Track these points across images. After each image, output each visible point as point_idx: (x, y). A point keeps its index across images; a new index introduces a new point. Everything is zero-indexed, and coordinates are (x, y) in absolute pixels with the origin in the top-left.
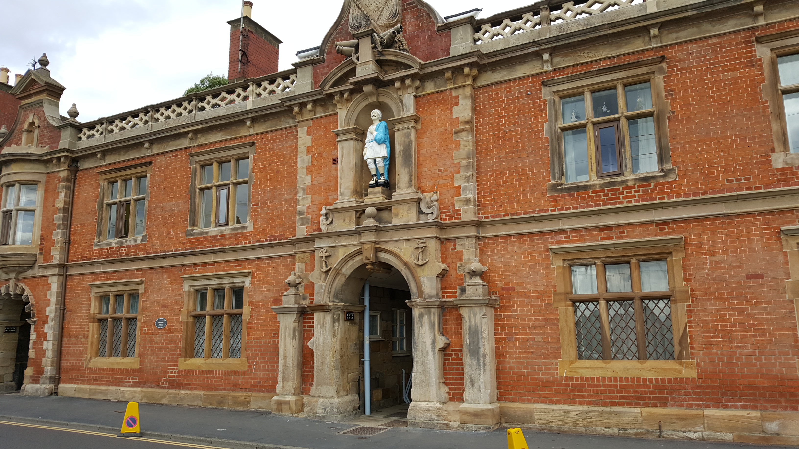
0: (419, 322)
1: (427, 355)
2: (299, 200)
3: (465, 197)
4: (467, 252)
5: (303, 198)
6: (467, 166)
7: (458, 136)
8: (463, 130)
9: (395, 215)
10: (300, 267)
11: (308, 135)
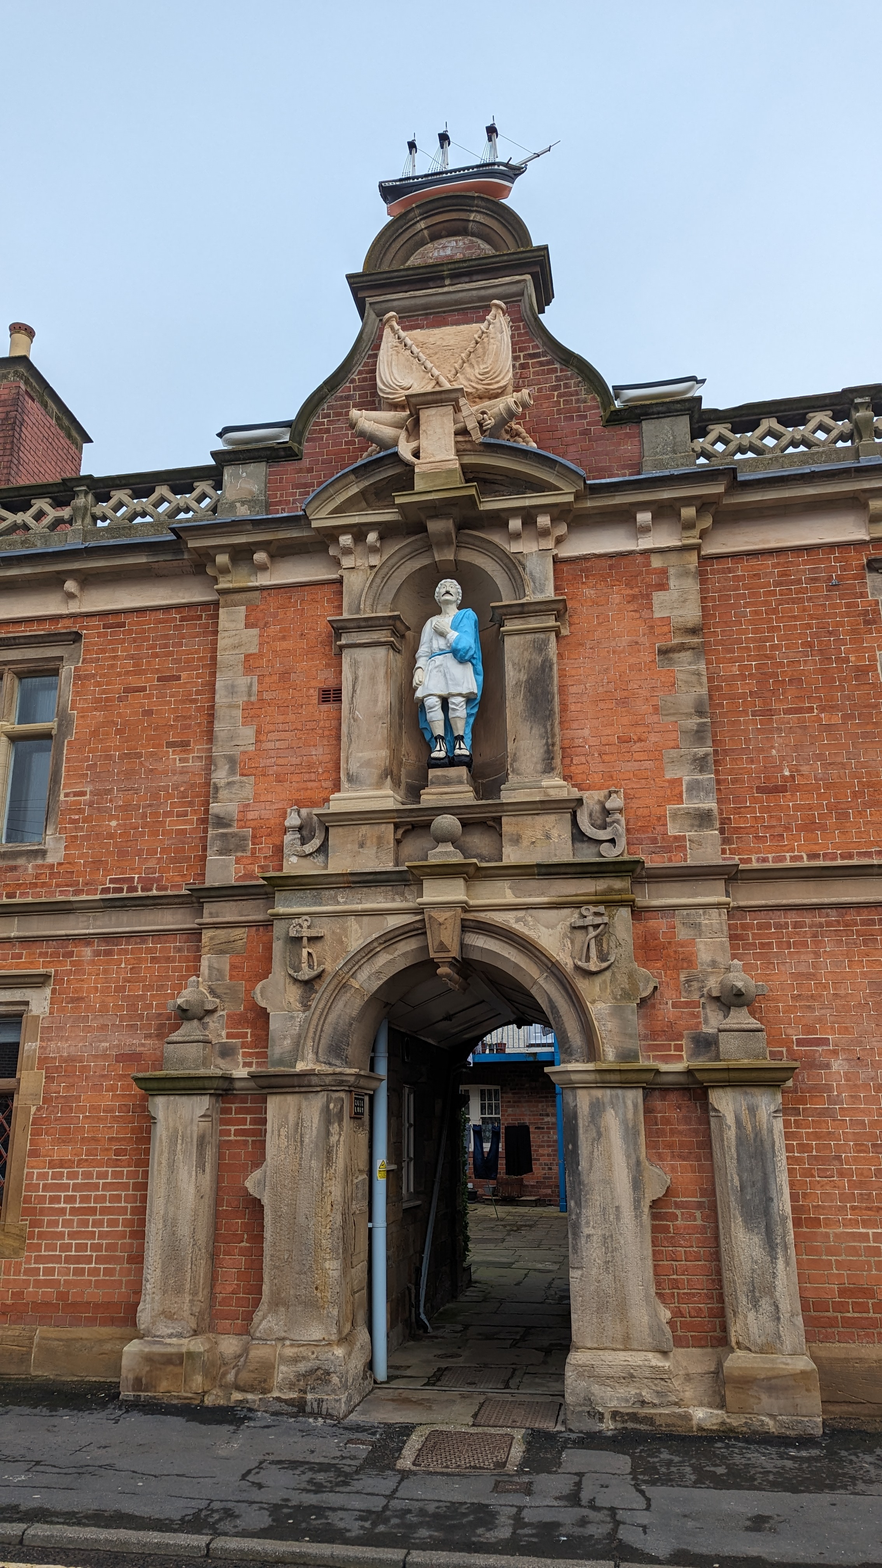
0: (592, 1126)
1: (618, 1218)
2: (217, 789)
3: (696, 806)
4: (706, 944)
5: (229, 783)
6: (697, 732)
7: (670, 659)
8: (682, 648)
9: (510, 840)
10: (216, 965)
11: (247, 626)
